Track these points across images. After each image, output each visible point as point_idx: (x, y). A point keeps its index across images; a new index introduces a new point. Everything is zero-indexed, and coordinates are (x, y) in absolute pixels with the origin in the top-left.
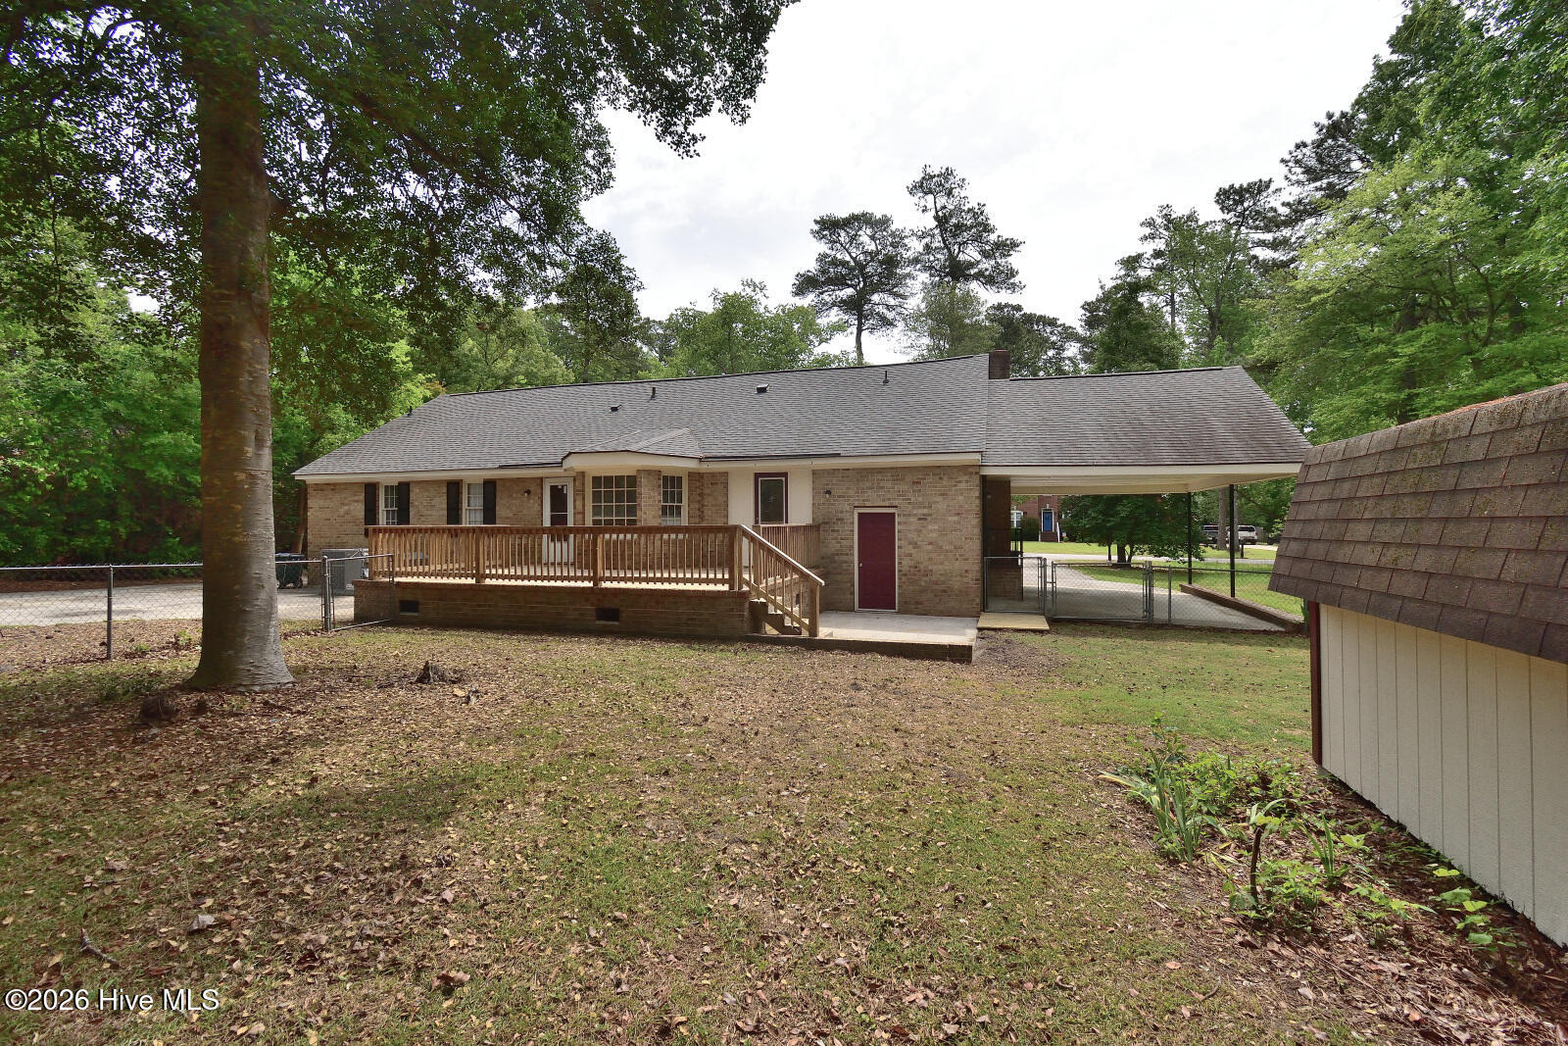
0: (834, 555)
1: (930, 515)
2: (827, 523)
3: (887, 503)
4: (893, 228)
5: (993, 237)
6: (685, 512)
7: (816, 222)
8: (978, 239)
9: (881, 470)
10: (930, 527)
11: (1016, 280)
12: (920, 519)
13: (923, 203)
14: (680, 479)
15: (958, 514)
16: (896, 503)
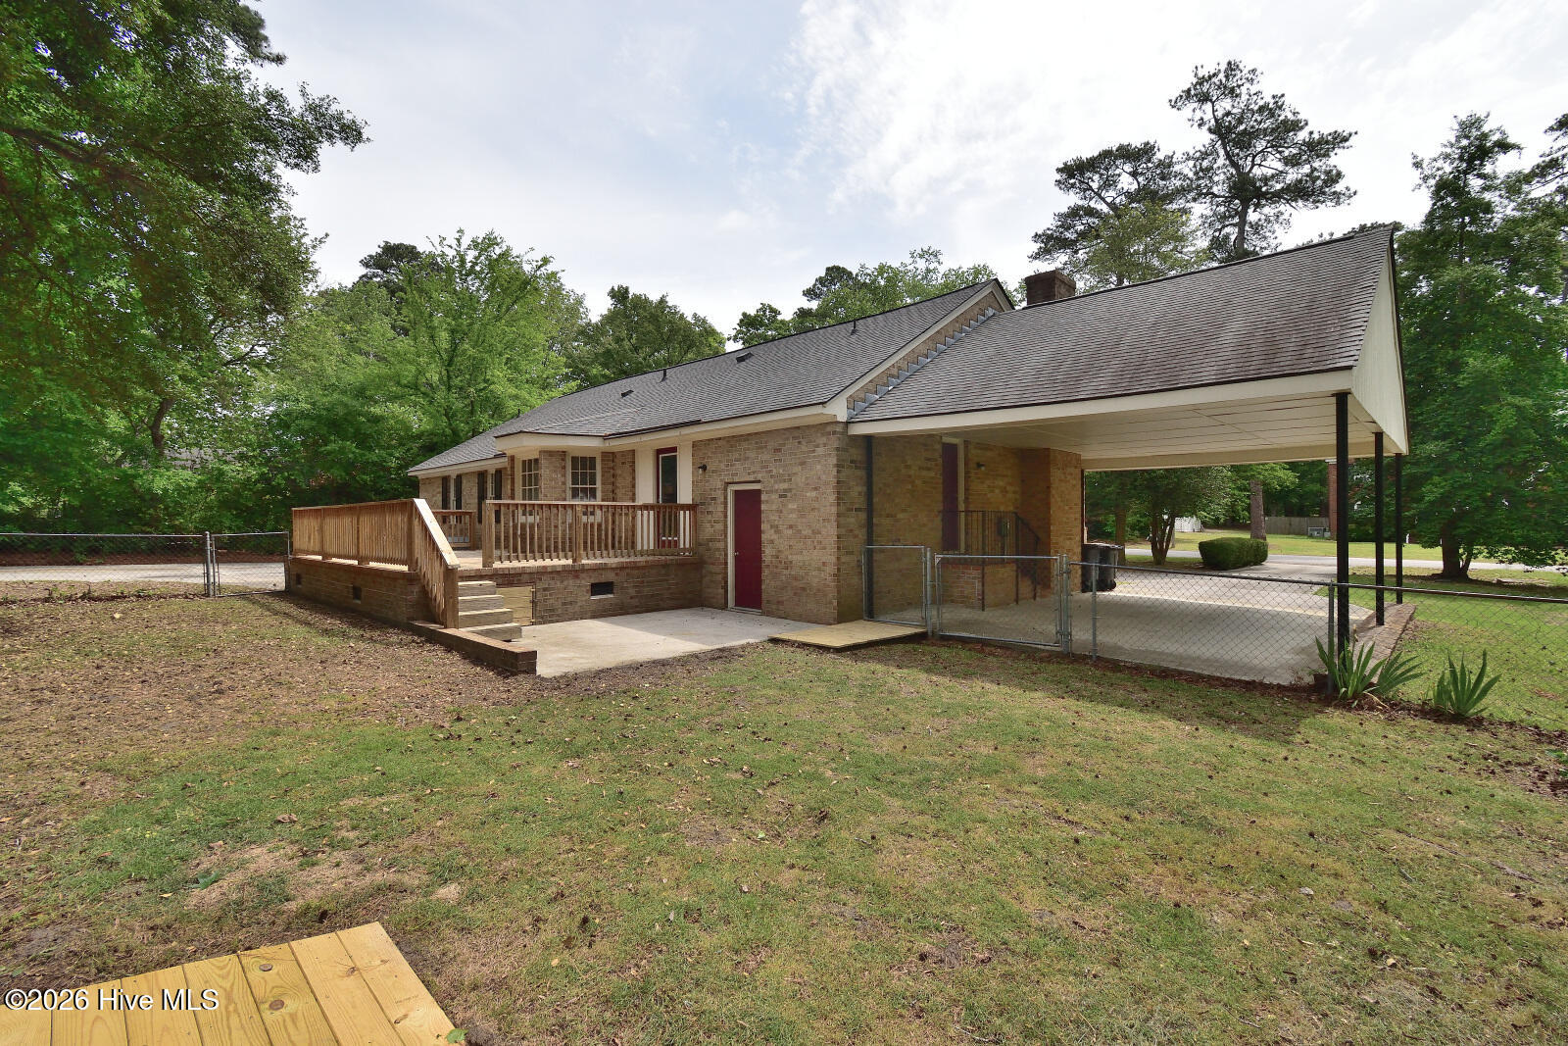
0: (711, 540)
1: (790, 490)
2: (702, 504)
3: (751, 478)
4: (1160, 156)
5: (1302, 136)
6: (599, 494)
7: (1059, 170)
8: (1277, 144)
9: (747, 437)
10: (790, 506)
11: (1339, 187)
12: (781, 496)
13: (1198, 114)
14: (593, 459)
15: (816, 489)
16: (759, 477)
